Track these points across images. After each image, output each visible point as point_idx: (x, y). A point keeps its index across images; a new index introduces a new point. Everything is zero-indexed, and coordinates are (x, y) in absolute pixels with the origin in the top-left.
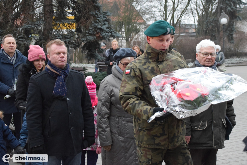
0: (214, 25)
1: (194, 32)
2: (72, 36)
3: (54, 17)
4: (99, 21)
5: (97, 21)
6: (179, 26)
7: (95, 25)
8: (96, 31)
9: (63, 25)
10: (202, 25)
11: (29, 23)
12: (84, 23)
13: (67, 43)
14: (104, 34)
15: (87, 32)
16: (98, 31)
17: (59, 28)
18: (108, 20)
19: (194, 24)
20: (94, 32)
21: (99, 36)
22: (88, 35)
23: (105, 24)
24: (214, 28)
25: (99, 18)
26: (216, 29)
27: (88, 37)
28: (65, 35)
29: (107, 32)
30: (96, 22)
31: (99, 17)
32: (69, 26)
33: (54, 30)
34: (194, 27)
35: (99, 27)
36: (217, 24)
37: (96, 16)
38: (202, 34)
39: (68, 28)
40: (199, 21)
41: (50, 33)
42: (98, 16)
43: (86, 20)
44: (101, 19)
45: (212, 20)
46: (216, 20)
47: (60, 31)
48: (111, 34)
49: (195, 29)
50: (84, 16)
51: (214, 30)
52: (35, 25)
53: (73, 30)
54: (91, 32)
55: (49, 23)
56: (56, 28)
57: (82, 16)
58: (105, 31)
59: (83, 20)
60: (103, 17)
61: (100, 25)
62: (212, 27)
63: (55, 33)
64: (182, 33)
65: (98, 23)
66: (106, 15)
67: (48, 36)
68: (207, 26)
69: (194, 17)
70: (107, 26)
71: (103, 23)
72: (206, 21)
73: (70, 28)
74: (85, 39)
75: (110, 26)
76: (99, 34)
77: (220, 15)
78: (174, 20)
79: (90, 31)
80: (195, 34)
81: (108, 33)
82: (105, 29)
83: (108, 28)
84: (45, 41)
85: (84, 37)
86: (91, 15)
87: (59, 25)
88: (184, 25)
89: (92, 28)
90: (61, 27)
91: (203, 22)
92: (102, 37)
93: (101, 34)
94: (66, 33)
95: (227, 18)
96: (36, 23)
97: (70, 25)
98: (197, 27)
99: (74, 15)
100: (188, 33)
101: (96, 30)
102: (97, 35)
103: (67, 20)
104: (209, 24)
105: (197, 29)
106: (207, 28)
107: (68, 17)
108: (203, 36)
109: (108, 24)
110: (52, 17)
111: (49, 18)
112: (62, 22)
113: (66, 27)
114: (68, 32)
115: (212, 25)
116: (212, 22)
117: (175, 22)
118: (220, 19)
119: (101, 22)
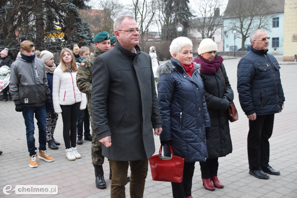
0: (173, 32)
1: (159, 38)
2: (59, 43)
3: (45, 29)
4: (81, 31)
5: (79, 30)
6: (147, 33)
7: (78, 34)
8: (79, 39)
9: (52, 35)
10: (164, 32)
11: (24, 34)
12: (69, 33)
13: (56, 49)
14: (85, 41)
15: (71, 39)
16: (80, 38)
17: (49, 37)
18: (88, 30)
19: (158, 31)
20: (77, 39)
21: (81, 42)
22: (72, 42)
23: (86, 33)
24: (173, 34)
25: (80, 29)
26: (175, 35)
27: (72, 43)
28: (53, 42)
29: (87, 39)
30: (78, 32)
31: (81, 27)
32: (56, 35)
33: (45, 39)
34: (159, 34)
35: (81, 35)
36: (175, 32)
37: (78, 26)
38: (165, 40)
39: (55, 37)
40: (162, 30)
41: (42, 41)
42: (79, 26)
43: (70, 30)
44: (82, 29)
45: (171, 28)
46: (174, 28)
47: (49, 39)
48: (90, 40)
49: (160, 35)
50: (69, 27)
51: (173, 36)
52: (29, 35)
53: (61, 39)
54: (74, 40)
55: (41, 34)
56: (46, 37)
57: (67, 27)
58: (86, 38)
59: (68, 30)
60: (83, 27)
61: (82, 34)
62: (171, 34)
63: (45, 41)
64: (149, 39)
65: (80, 32)
66: (86, 26)
67: (40, 44)
68: (168, 33)
69: (158, 26)
70: (87, 34)
71: (83, 32)
72: (167, 29)
73: (57, 36)
74: (70, 45)
75: (89, 34)
76: (81, 41)
77: (177, 24)
78: (143, 29)
79: (74, 38)
80: (160, 40)
81: (89, 40)
82: (86, 37)
83: (88, 36)
84: (38, 48)
85: (69, 44)
86: (74, 26)
87: (49, 35)
88: (151, 32)
89: (75, 36)
90: (50, 36)
91: (165, 30)
92: (84, 43)
93: (82, 40)
94: (54, 41)
95: (182, 27)
96: (30, 34)
97: (58, 35)
98: (161, 34)
99: (61, 26)
100: (154, 38)
101: (79, 37)
102: (80, 42)
103: (55, 31)
104: (169, 32)
105: (161, 35)
106: (168, 34)
107: (56, 28)
108: (165, 41)
109: (88, 33)
110: (43, 28)
111: (40, 29)
112: (51, 32)
113: (54, 36)
114: (56, 40)
115: (171, 32)
116: (171, 30)
117: (144, 31)
118: (177, 27)
119: (82, 32)
